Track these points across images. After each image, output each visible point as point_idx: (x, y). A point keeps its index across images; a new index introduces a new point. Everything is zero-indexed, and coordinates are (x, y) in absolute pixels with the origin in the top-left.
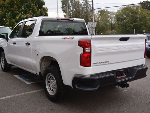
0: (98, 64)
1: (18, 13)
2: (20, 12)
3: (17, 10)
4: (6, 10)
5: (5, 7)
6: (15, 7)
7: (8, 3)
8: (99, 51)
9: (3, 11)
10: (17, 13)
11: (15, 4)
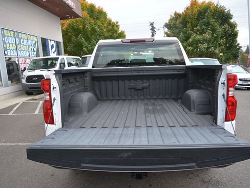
2: (194, 32)
3: (191, 30)
6: (188, 26)
10: (191, 34)
11: (189, 23)
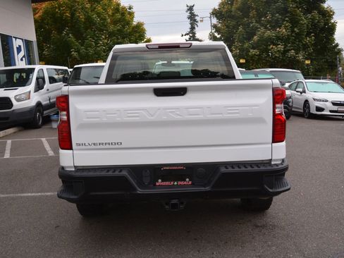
0: (89, 147)
1: (259, 28)
3: (257, 22)
4: (233, 23)
5: (232, 17)
6: (251, 15)
7: (238, 9)
8: (88, 118)
9: (228, 27)
10: (257, 28)
11: (253, 9)
